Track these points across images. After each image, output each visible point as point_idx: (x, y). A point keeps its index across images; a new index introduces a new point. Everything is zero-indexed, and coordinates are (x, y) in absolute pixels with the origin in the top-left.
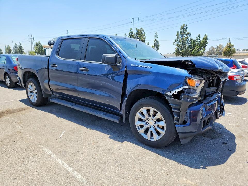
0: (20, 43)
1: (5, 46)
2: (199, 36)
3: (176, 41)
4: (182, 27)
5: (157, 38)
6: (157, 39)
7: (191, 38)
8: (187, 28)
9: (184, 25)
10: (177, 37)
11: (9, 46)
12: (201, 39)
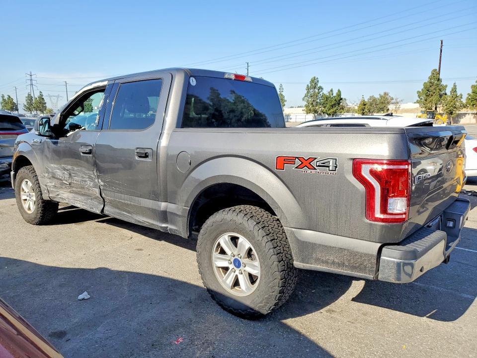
0: (41, 92)
1: (2, 97)
2: (332, 91)
3: (305, 96)
4: (312, 80)
5: (282, 91)
6: (282, 93)
7: (323, 93)
8: (318, 81)
9: (315, 77)
10: (306, 91)
11: (9, 97)
12: (335, 94)
